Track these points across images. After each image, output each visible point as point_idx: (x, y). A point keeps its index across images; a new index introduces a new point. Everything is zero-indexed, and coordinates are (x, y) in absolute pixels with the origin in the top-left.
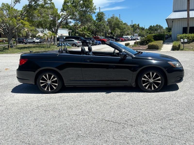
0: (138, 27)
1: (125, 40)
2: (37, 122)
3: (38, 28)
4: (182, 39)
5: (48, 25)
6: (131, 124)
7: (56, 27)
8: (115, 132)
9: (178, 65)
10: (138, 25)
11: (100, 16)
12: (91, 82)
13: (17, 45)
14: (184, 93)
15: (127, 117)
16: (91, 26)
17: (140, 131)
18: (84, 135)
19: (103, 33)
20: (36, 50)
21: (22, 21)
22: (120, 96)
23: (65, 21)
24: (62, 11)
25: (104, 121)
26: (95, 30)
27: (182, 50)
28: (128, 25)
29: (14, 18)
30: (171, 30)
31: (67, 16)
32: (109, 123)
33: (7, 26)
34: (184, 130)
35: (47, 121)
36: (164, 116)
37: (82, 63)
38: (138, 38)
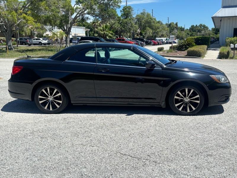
0: (176, 26)
1: (158, 43)
2: (28, 154)
3: (45, 26)
4: (231, 44)
5: (58, 22)
6: (155, 159)
7: (69, 25)
8: (132, 171)
9: (223, 79)
10: (176, 24)
11: (127, 12)
12: (106, 99)
13: (17, 46)
14: (230, 118)
15: (150, 150)
16: (114, 24)
17: (166, 170)
18: (90, 175)
19: (130, 33)
20: (41, 54)
21: (25, 15)
22: (144, 119)
23: (81, 17)
24: (77, 3)
25: (119, 155)
26: (119, 29)
27: (232, 58)
28: (163, 24)
29: (14, 12)
30: (219, 31)
31: (84, 10)
32: (125, 157)
33: (5, 22)
34: (227, 170)
35: (42, 152)
36: (201, 150)
37: (95, 74)
38: (176, 41)
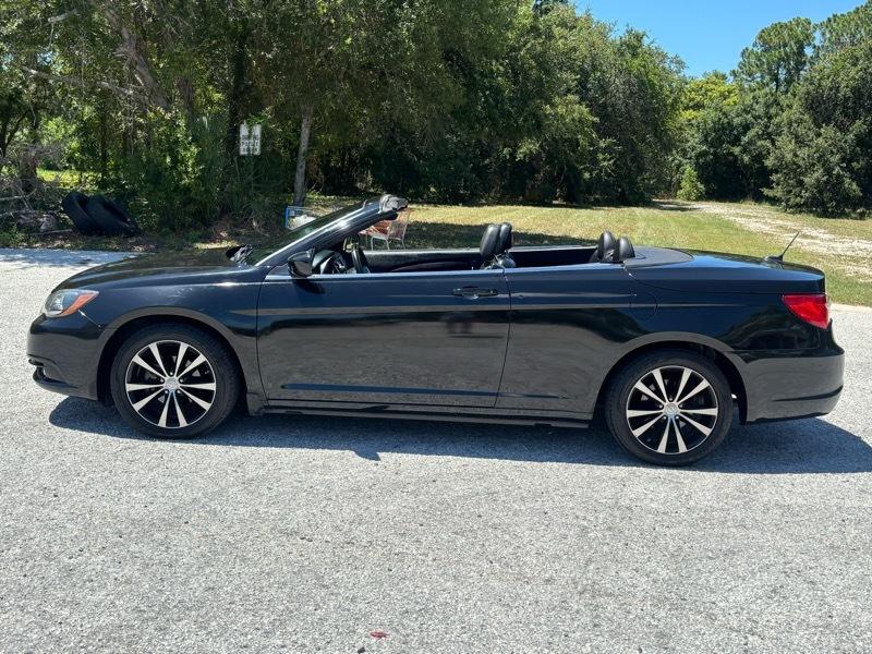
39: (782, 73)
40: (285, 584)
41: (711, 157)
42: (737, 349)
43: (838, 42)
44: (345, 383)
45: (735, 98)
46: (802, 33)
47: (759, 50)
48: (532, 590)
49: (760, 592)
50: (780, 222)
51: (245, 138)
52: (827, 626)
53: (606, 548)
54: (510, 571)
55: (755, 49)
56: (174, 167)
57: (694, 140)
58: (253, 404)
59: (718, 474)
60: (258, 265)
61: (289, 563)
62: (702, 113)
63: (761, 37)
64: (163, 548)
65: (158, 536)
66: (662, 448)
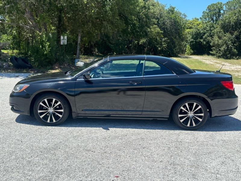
39: (215, 18)
40: (89, 164)
41: (194, 43)
42: (209, 97)
43: (230, 9)
44: (99, 109)
45: (201, 25)
46: (220, 6)
47: (208, 11)
48: (157, 164)
49: (219, 163)
50: (215, 61)
51: (62, 40)
52: (238, 172)
53: (176, 153)
54: (150, 159)
55: (207, 11)
56: (42, 48)
57: (190, 38)
58: (74, 115)
59: (204, 132)
60: (74, 76)
61: (89, 158)
62: (192, 30)
63: (208, 8)
64: (54, 155)
65: (52, 152)
66: (188, 125)
